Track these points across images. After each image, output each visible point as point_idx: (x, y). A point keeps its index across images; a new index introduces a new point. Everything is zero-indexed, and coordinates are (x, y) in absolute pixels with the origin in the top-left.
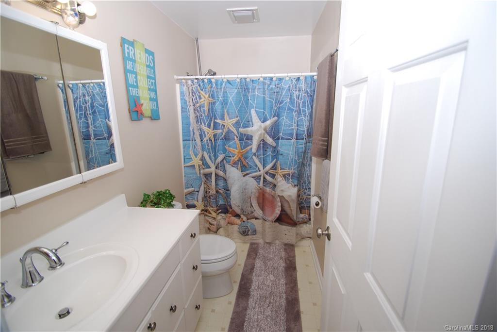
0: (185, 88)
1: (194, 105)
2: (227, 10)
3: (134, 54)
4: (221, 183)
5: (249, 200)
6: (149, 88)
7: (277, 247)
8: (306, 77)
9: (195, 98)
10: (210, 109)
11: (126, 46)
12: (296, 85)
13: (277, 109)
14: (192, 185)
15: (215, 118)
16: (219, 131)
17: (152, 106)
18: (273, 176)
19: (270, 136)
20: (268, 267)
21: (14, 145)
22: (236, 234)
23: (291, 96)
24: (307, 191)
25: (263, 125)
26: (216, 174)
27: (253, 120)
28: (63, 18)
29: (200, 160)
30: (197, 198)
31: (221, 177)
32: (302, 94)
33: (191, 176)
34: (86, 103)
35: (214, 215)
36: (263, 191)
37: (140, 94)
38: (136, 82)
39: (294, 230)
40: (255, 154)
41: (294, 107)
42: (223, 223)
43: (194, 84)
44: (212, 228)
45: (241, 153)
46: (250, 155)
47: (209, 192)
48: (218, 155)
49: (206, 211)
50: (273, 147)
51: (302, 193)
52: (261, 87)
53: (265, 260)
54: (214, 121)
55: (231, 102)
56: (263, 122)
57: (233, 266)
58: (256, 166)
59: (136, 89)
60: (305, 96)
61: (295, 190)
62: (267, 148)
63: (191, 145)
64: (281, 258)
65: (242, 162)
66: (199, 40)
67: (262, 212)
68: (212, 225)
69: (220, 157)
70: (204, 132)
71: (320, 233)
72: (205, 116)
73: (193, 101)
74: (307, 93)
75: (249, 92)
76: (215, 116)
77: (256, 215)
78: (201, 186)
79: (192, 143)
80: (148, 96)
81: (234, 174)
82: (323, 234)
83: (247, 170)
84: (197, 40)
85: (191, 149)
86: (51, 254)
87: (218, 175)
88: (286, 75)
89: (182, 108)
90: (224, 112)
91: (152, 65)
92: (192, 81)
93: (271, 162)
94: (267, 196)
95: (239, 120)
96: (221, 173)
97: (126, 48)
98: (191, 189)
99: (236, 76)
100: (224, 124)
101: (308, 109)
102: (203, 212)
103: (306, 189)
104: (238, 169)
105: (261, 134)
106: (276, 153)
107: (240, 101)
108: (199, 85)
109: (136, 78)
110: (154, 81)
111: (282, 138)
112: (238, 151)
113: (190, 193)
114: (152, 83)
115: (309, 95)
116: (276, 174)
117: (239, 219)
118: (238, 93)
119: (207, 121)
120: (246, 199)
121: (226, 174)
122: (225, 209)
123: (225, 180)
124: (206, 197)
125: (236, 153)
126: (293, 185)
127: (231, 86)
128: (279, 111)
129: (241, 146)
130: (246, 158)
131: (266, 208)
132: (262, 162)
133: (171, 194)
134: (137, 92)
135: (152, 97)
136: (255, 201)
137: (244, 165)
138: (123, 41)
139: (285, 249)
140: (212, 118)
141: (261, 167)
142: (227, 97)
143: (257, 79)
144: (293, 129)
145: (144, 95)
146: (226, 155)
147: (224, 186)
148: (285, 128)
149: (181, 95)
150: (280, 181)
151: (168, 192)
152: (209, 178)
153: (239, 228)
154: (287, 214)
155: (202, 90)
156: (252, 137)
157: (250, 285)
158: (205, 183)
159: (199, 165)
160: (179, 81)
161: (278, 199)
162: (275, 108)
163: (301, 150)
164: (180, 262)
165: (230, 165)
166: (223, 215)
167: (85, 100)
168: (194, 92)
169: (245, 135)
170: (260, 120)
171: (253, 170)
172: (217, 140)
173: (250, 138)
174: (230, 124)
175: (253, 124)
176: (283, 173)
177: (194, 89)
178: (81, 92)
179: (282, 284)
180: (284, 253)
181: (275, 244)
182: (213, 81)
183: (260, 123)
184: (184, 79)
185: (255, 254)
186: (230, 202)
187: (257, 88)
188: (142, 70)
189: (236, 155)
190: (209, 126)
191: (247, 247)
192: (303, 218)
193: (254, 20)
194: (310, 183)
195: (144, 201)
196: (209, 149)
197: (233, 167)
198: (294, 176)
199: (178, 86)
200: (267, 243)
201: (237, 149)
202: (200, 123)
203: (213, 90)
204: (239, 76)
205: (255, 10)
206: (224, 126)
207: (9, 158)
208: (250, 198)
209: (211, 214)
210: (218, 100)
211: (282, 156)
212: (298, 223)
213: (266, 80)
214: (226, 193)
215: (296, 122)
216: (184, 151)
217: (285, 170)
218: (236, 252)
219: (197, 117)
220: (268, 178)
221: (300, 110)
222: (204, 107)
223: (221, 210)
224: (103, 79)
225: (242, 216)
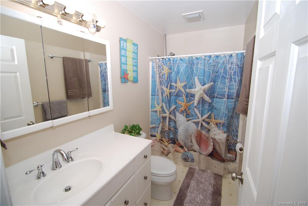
0: (155, 64)
1: (159, 74)
2: (183, 15)
3: (126, 46)
4: (172, 124)
5: (190, 137)
6: (133, 65)
7: (209, 175)
8: (237, 54)
9: (160, 70)
10: (168, 77)
11: (122, 42)
12: (229, 60)
13: (213, 77)
14: (154, 123)
15: (171, 82)
16: (173, 91)
17: (134, 74)
18: (208, 123)
19: (207, 95)
20: (199, 188)
21: (71, 93)
22: (180, 159)
23: (224, 68)
24: (235, 138)
25: (203, 88)
26: (169, 118)
27: (196, 84)
28: (89, 29)
29: (160, 108)
30: (157, 132)
31: (173, 119)
32: (233, 66)
33: (155, 117)
34: (106, 73)
35: (166, 144)
36: (200, 133)
37: (128, 68)
38: (126, 61)
39: (222, 165)
40: (196, 107)
41: (227, 76)
42: (172, 150)
43: (160, 62)
44: (164, 151)
45: (187, 105)
46: (192, 107)
47: (164, 129)
48: (171, 106)
49: (162, 140)
50: (209, 103)
51: (230, 138)
52: (203, 62)
53: (198, 182)
54: (170, 84)
55: (182, 72)
56: (203, 85)
57: (174, 182)
58: (197, 115)
59: (126, 65)
60: (236, 67)
61: (225, 135)
62: (205, 103)
63: (156, 98)
64: (211, 184)
65: (186, 112)
66: (167, 36)
67: (198, 147)
68: (164, 150)
69: (173, 107)
70: (164, 91)
71: (234, 176)
72: (165, 81)
73: (159, 71)
74: (238, 65)
75: (194, 66)
76: (171, 81)
77: (194, 149)
78: (160, 124)
79: (157, 97)
80: (132, 69)
81: (181, 118)
82: (237, 178)
83: (190, 117)
84: (165, 36)
85: (155, 101)
86: (65, 155)
87: (170, 118)
88: (222, 53)
89: (152, 76)
90: (177, 78)
91: (136, 52)
92: (159, 60)
93: (207, 113)
94: (203, 137)
95: (186, 84)
96: (173, 117)
97: (122, 43)
98: (154, 125)
99: (186, 56)
100: (177, 86)
101: (238, 77)
102: (160, 141)
103: (234, 136)
104: (184, 115)
105: (201, 94)
106: (211, 107)
107: (188, 71)
108: (163, 62)
109: (126, 59)
110: (136, 61)
111: (217, 97)
112: (184, 104)
113: (154, 128)
114: (135, 62)
115: (239, 67)
116: (211, 122)
117: (183, 149)
118: (187, 66)
119: (166, 84)
120: (188, 136)
121: (176, 118)
122: (174, 141)
123: (175, 122)
124: (162, 132)
125: (183, 105)
126: (223, 132)
127: (183, 62)
128: (215, 78)
129: (187, 101)
130: (190, 109)
131: (202, 145)
132: (201, 112)
133: (139, 128)
134: (126, 67)
135: (135, 69)
136: (194, 139)
137: (188, 114)
138: (121, 39)
139: (214, 178)
140: (169, 82)
141: (200, 116)
142: (179, 69)
143: (200, 57)
144: (225, 91)
145: (130, 69)
146: (176, 106)
147: (174, 126)
148: (219, 90)
149: (152, 68)
150: (213, 127)
151: (138, 126)
152: (165, 120)
153: (182, 156)
154: (217, 152)
155: (164, 65)
156: (194, 95)
157: (185, 198)
158: (162, 123)
159: (160, 111)
160: (152, 60)
161: (211, 140)
162: (212, 76)
163: (230, 107)
164: (135, 173)
165: (179, 112)
166: (172, 144)
167: (105, 72)
168: (160, 66)
169: (190, 93)
170: (201, 84)
171: (194, 118)
172: (171, 96)
173: (193, 96)
174: (181, 86)
175: (196, 87)
176: (216, 122)
177: (160, 65)
178: (104, 67)
179: (208, 204)
180: (213, 180)
181: (207, 172)
182: (171, 59)
183: (200, 86)
184: (155, 59)
185: (191, 176)
186: (177, 137)
187: (200, 63)
188: (130, 55)
189: (183, 106)
190: (167, 87)
191: (186, 169)
192: (230, 158)
193: (201, 19)
194: (237, 132)
195: (124, 129)
196: (166, 101)
197: (181, 114)
198: (224, 125)
199: (151, 63)
200: (201, 170)
201: (184, 103)
202: (162, 85)
203: (171, 65)
204: (188, 55)
205: (201, 12)
206: (176, 87)
207: (69, 99)
208: (191, 136)
209: (164, 142)
210: (174, 71)
211: (215, 110)
212: (226, 160)
213: (206, 57)
214: (175, 131)
215: (228, 87)
216: (152, 102)
217: (218, 120)
218: (176, 172)
219: (161, 81)
220: (204, 124)
221: (231, 77)
222: (165, 75)
223: (171, 142)
224: (106, 61)
225: (184, 147)
